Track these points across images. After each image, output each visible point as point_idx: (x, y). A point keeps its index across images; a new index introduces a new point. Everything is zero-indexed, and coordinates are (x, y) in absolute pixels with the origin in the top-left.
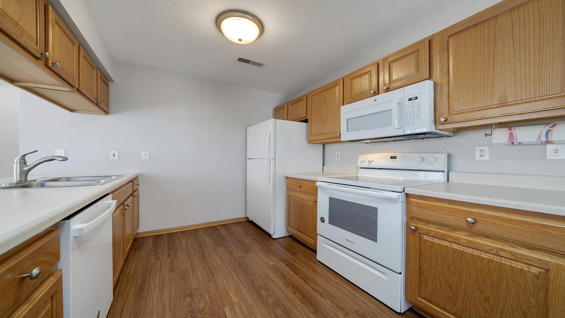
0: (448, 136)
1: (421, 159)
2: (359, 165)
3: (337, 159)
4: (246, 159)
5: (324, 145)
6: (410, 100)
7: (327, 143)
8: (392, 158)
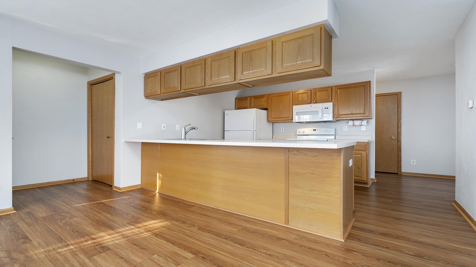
0: (335, 122)
1: (326, 131)
2: (298, 134)
3: (282, 131)
4: (224, 131)
5: (273, 124)
6: (325, 108)
7: (275, 123)
8: (314, 130)
